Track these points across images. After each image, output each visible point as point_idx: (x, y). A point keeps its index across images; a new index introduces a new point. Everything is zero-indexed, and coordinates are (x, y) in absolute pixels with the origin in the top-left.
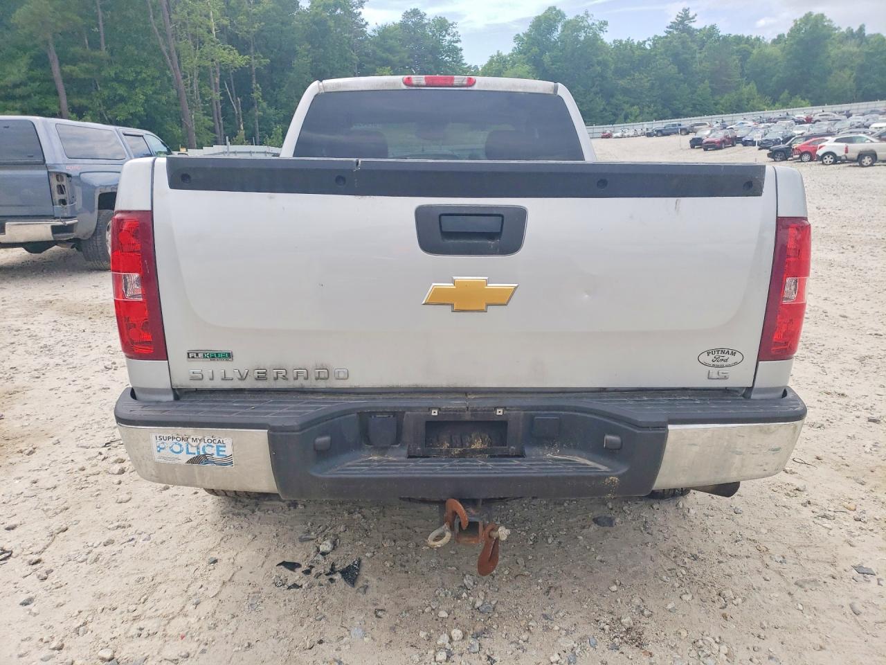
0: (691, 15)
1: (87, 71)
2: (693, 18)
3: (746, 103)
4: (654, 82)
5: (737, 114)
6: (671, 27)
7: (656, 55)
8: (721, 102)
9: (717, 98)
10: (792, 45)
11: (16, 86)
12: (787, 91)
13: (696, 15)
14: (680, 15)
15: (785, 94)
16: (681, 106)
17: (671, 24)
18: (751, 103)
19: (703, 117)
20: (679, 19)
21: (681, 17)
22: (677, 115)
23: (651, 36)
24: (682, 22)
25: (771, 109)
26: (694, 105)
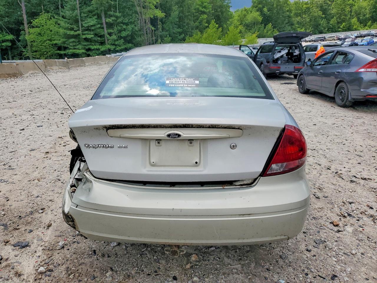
1: (113, 20)
8: (341, 27)
9: (339, 25)
11: (92, 26)
12: (370, 21)
16: (323, 29)
18: (354, 27)
19: (332, 33)
22: (321, 32)
25: (363, 30)
26: (329, 28)
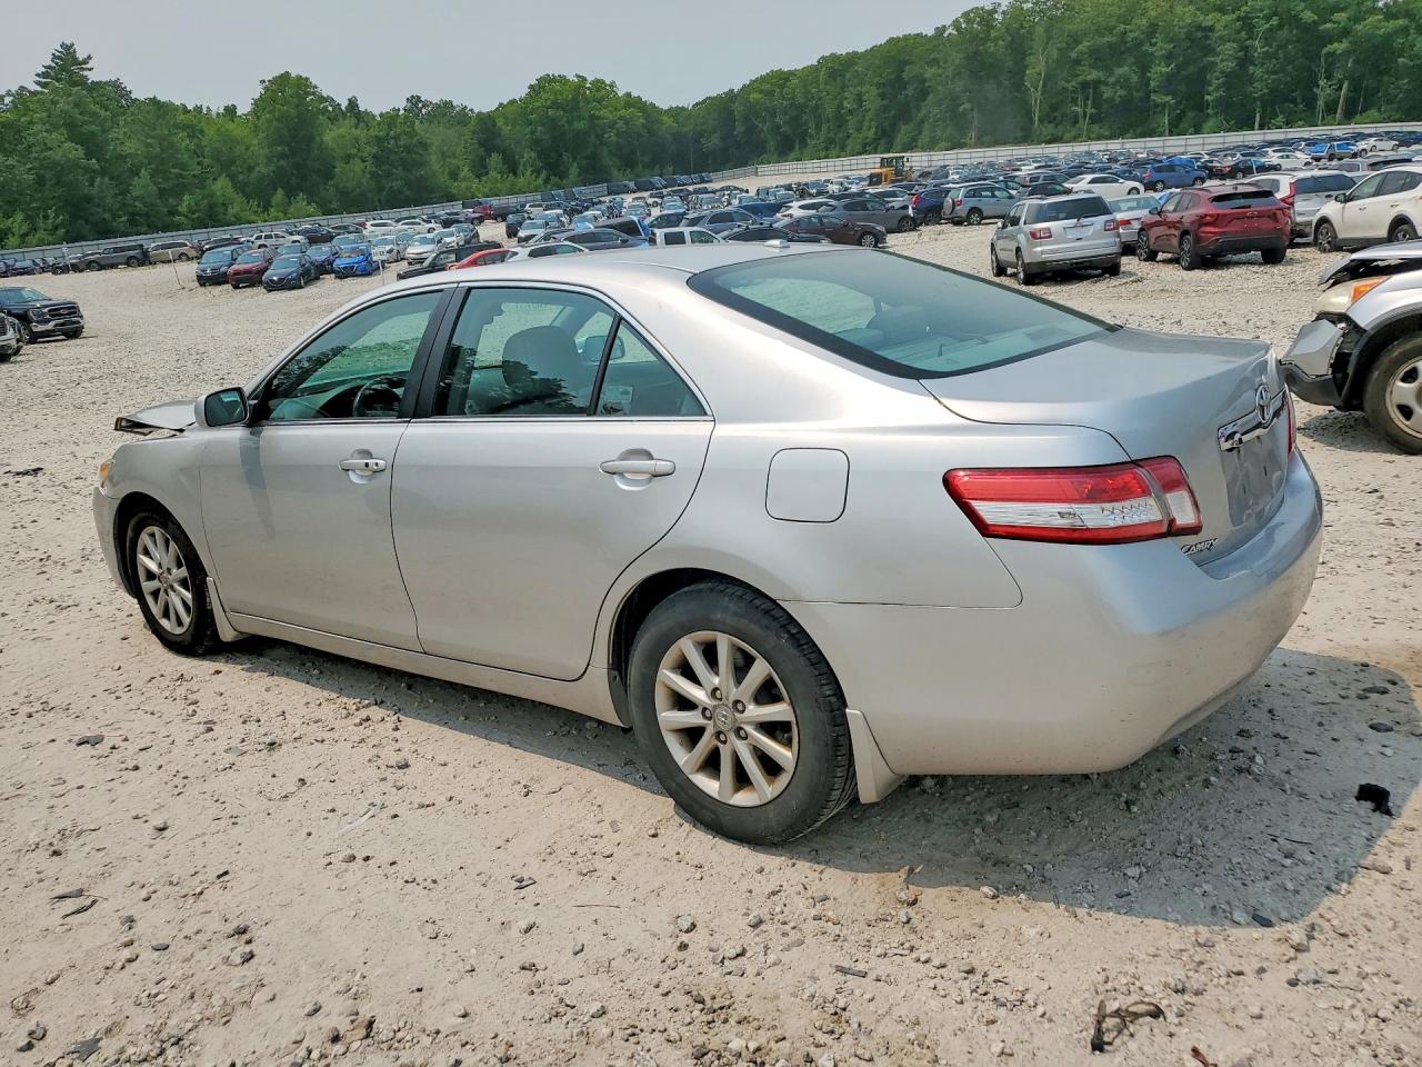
0: (81, 56)
2: (85, 62)
3: (221, 209)
4: (42, 172)
5: (215, 229)
6: (44, 75)
7: (31, 122)
10: (269, 121)
13: (89, 57)
14: (57, 54)
15: (279, 195)
17: (44, 70)
20: (60, 62)
21: (59, 58)
23: (14, 89)
24: (63, 68)
